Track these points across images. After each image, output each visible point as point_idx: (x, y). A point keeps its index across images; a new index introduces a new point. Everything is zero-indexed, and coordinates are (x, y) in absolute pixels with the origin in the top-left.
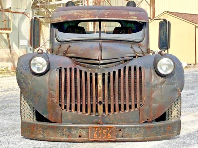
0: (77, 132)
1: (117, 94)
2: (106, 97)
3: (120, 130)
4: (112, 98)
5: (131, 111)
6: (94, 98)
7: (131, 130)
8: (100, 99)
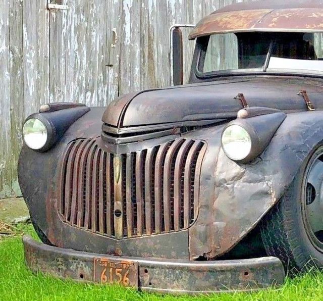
0: (77, 268)
1: (148, 198)
2: (129, 203)
3: (146, 271)
4: (139, 204)
5: (173, 233)
6: (109, 204)
7: (165, 273)
8: (118, 205)
